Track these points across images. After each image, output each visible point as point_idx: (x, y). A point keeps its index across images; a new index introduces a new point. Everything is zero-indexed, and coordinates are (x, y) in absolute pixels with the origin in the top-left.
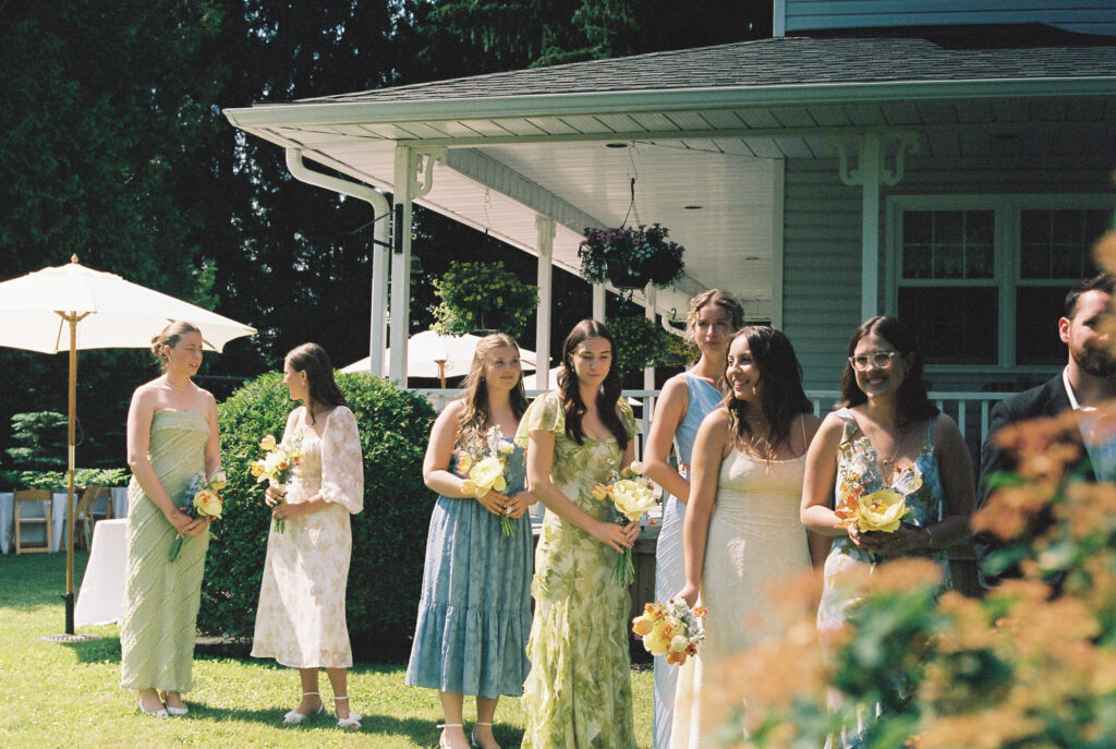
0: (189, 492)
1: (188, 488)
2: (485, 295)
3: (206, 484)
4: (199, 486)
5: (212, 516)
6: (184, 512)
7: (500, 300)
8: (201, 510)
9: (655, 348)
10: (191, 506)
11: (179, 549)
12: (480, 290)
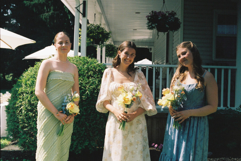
0: (64, 104)
1: (63, 103)
2: (96, 34)
3: (71, 100)
4: (68, 101)
5: (75, 114)
6: (63, 113)
7: (101, 35)
8: (70, 111)
9: (115, 52)
10: (66, 110)
11: (62, 130)
12: (95, 32)
